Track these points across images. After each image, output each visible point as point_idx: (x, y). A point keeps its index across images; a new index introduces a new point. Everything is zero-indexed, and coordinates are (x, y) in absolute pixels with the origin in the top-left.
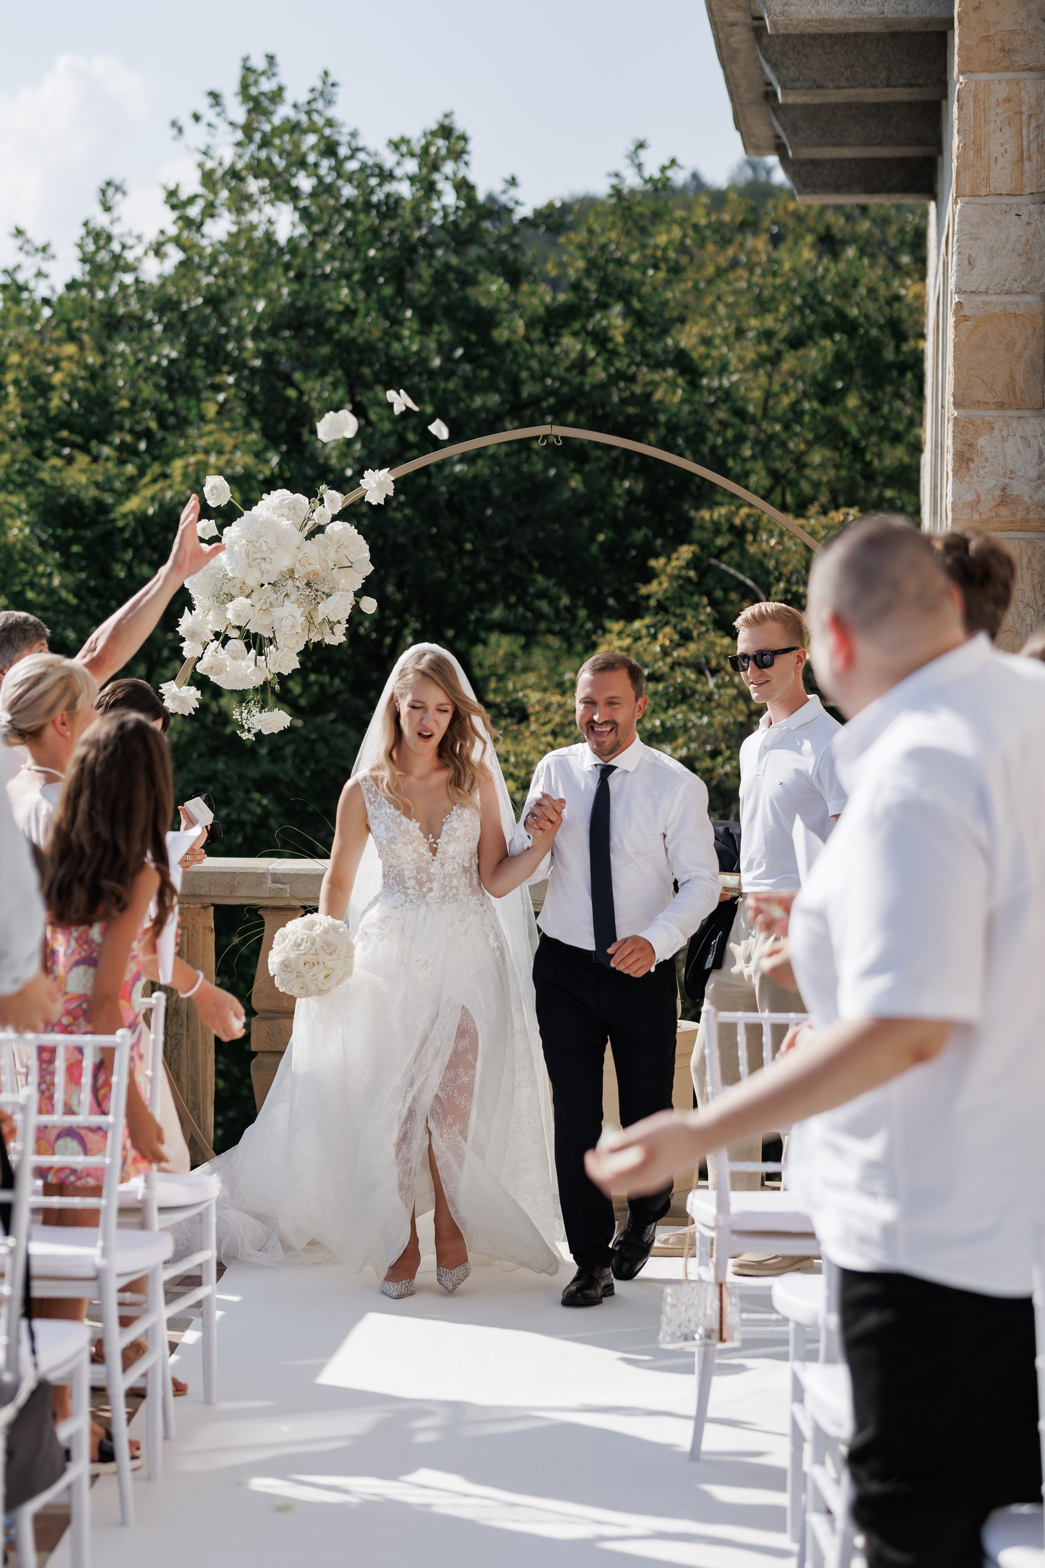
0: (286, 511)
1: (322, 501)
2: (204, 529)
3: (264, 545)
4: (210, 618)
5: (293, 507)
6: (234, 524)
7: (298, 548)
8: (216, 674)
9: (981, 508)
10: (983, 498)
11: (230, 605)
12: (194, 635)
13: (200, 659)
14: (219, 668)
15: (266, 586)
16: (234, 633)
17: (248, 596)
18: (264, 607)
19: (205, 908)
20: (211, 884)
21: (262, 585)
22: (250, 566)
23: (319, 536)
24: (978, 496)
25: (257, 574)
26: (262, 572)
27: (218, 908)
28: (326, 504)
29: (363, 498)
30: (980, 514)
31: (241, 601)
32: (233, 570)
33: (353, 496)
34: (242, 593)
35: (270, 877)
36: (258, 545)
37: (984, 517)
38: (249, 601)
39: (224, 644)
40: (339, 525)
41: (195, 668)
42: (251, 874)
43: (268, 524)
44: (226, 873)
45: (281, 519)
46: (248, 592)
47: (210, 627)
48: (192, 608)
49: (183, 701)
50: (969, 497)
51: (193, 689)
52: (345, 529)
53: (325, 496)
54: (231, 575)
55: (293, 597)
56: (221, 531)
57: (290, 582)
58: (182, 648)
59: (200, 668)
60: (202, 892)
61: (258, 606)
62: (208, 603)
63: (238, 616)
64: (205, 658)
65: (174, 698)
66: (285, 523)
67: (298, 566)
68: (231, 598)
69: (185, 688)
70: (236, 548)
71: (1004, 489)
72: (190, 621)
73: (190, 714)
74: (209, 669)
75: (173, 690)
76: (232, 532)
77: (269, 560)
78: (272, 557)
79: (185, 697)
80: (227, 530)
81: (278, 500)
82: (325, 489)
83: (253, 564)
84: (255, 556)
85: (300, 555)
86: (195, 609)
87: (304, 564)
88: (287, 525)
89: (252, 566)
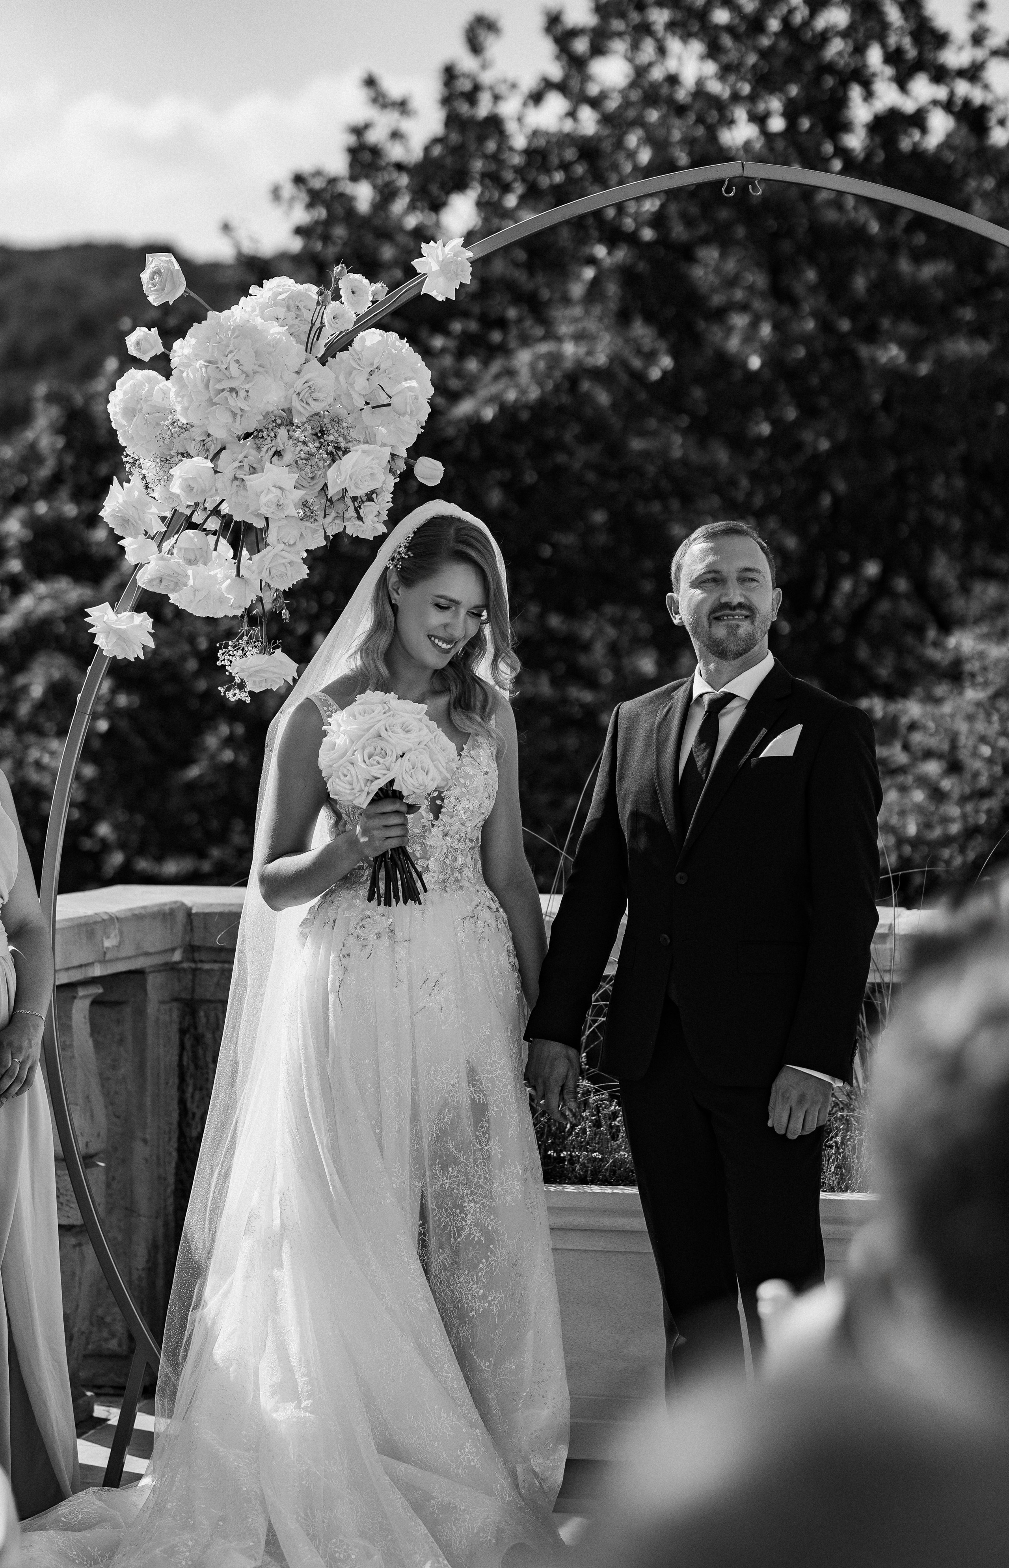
0: (281, 312)
1: (338, 292)
2: (140, 344)
3: (234, 366)
5: (293, 305)
6: (190, 333)
7: (298, 373)
8: (177, 591)
11: (177, 470)
12: (129, 524)
13: (144, 565)
17: (212, 456)
21: (237, 438)
22: (211, 403)
25: (226, 418)
26: (234, 414)
28: (345, 297)
29: (421, 290)
31: (194, 466)
32: (186, 411)
33: (405, 289)
34: (203, 452)
36: (224, 367)
38: (212, 464)
40: (372, 337)
43: (244, 332)
46: (213, 450)
47: (156, 510)
48: (124, 478)
49: (121, 637)
51: (142, 617)
52: (385, 342)
53: (341, 283)
54: (184, 421)
55: (288, 457)
56: (168, 346)
57: (282, 432)
58: (123, 550)
59: (145, 581)
61: (228, 472)
63: (189, 488)
64: (149, 563)
65: (110, 631)
66: (275, 330)
67: (296, 404)
69: (129, 615)
70: (191, 372)
72: (121, 501)
73: (137, 658)
74: (157, 582)
75: (105, 618)
76: (181, 349)
77: (242, 394)
78: (247, 387)
79: (124, 631)
80: (177, 344)
81: (270, 294)
82: (341, 272)
83: (215, 400)
84: (219, 386)
85: (299, 385)
86: (128, 481)
87: (310, 401)
88: (279, 333)
89: (216, 404)
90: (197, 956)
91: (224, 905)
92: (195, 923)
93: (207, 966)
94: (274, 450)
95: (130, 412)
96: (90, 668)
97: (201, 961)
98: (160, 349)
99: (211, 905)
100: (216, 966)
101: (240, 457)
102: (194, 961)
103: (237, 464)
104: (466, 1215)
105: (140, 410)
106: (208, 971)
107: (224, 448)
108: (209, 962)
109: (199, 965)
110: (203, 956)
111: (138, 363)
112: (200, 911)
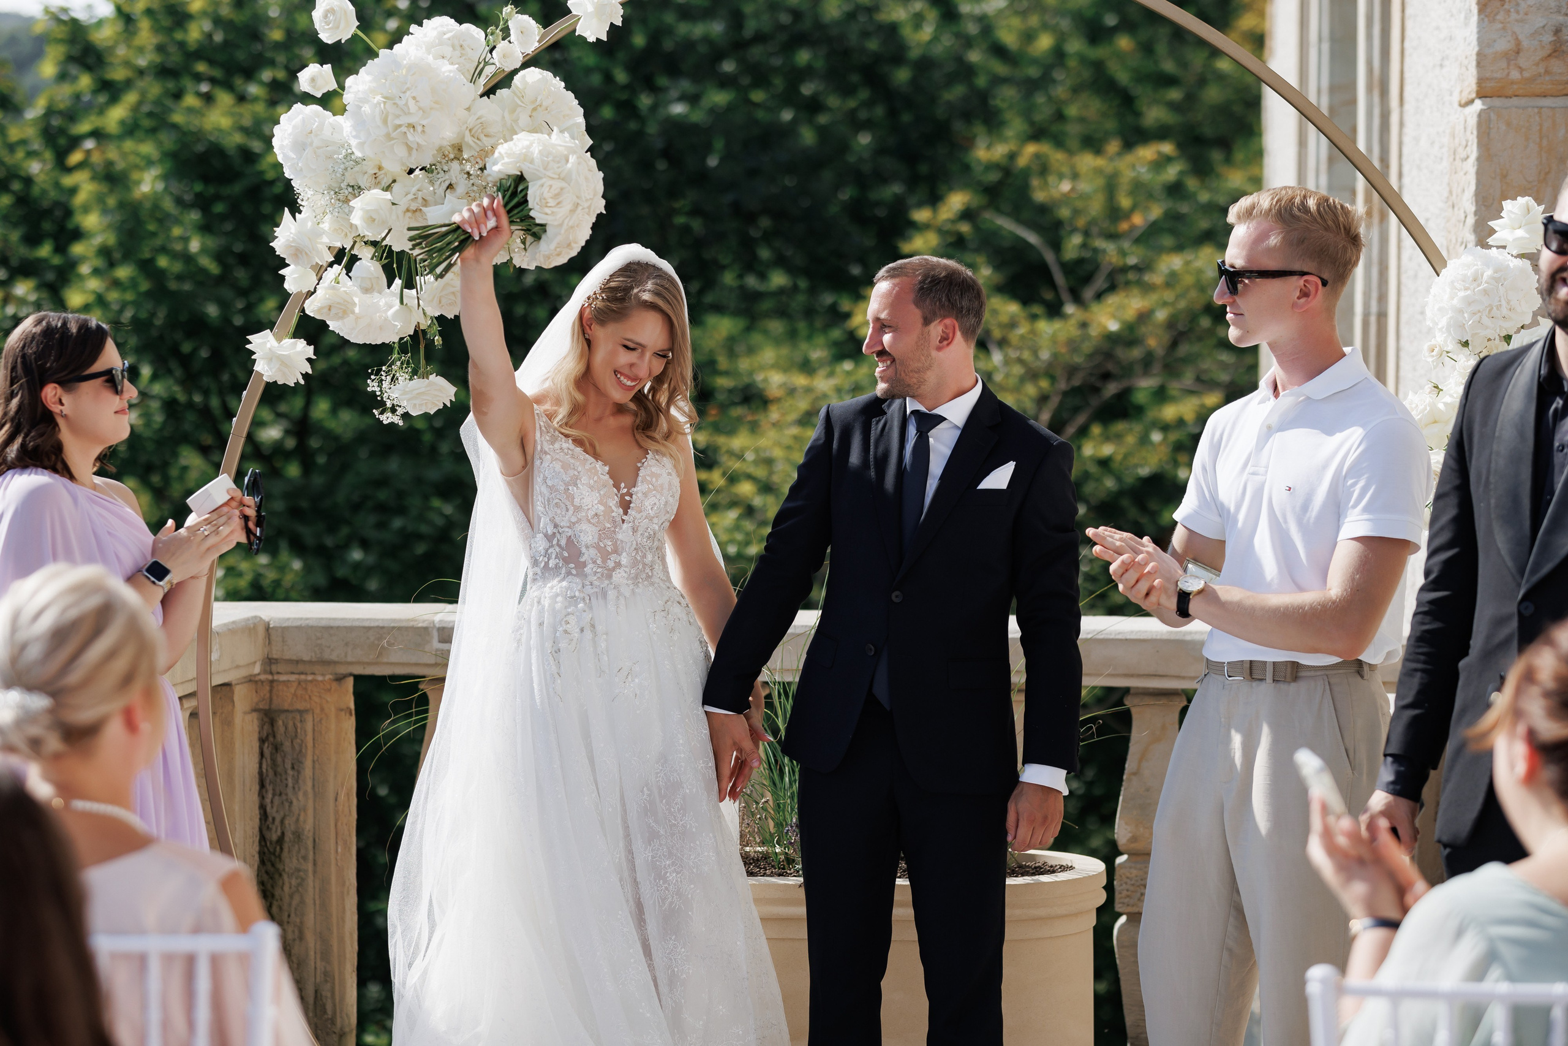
0: (448, 51)
1: (506, 33)
2: (313, 80)
3: (411, 103)
4: (326, 226)
5: (460, 46)
6: (362, 70)
7: (468, 109)
8: (338, 317)
9: (1522, 61)
10: (1525, 43)
11: (355, 203)
12: (299, 252)
13: (311, 294)
14: (344, 309)
15: (417, 172)
16: (366, 254)
17: (387, 188)
18: (413, 207)
19: (340, 679)
20: (347, 644)
21: (411, 172)
22: (388, 137)
23: (502, 93)
24: (1518, 43)
25: (401, 151)
26: (410, 149)
27: (358, 678)
28: (512, 38)
29: (575, 31)
30: (1521, 70)
31: (373, 198)
32: (361, 145)
33: (559, 29)
34: (377, 184)
35: (435, 634)
36: (401, 103)
37: (1526, 75)
38: (387, 196)
39: (349, 269)
40: (534, 74)
41: (303, 310)
42: (407, 629)
43: (419, 72)
44: (369, 628)
45: (440, 62)
46: (386, 181)
47: (325, 240)
48: (295, 210)
49: (284, 362)
50: (1503, 45)
51: (301, 344)
52: (544, 80)
53: (510, 24)
54: (358, 154)
55: (461, 189)
56: (340, 82)
57: (455, 165)
58: (283, 278)
59: (312, 308)
60: (334, 657)
61: (404, 203)
62: (323, 201)
63: (371, 220)
64: (318, 292)
65: (272, 357)
66: (447, 69)
67: (468, 139)
68: (357, 190)
69: (288, 342)
70: (366, 109)
71: (1557, 31)
72: (293, 231)
73: (297, 383)
74: (326, 310)
75: (268, 345)
76: (358, 84)
77: (419, 129)
78: (424, 122)
79: (288, 356)
80: (350, 81)
81: (435, 33)
82: (510, 12)
83: (394, 135)
84: (398, 122)
85: (471, 121)
86: (300, 212)
87: (482, 136)
88: (450, 71)
89: (393, 139)
90: (274, 668)
91: (301, 619)
92: (273, 637)
93: (283, 678)
94: (447, 183)
95: (300, 146)
96: (245, 393)
97: (278, 673)
98: (332, 85)
99: (288, 619)
100: (293, 678)
101: (414, 190)
102: (271, 673)
103: (411, 196)
104: (669, 885)
105: (311, 144)
106: (285, 682)
107: (394, 181)
108: (286, 673)
109: (276, 677)
110: (280, 668)
111: (307, 98)
112: (278, 625)
